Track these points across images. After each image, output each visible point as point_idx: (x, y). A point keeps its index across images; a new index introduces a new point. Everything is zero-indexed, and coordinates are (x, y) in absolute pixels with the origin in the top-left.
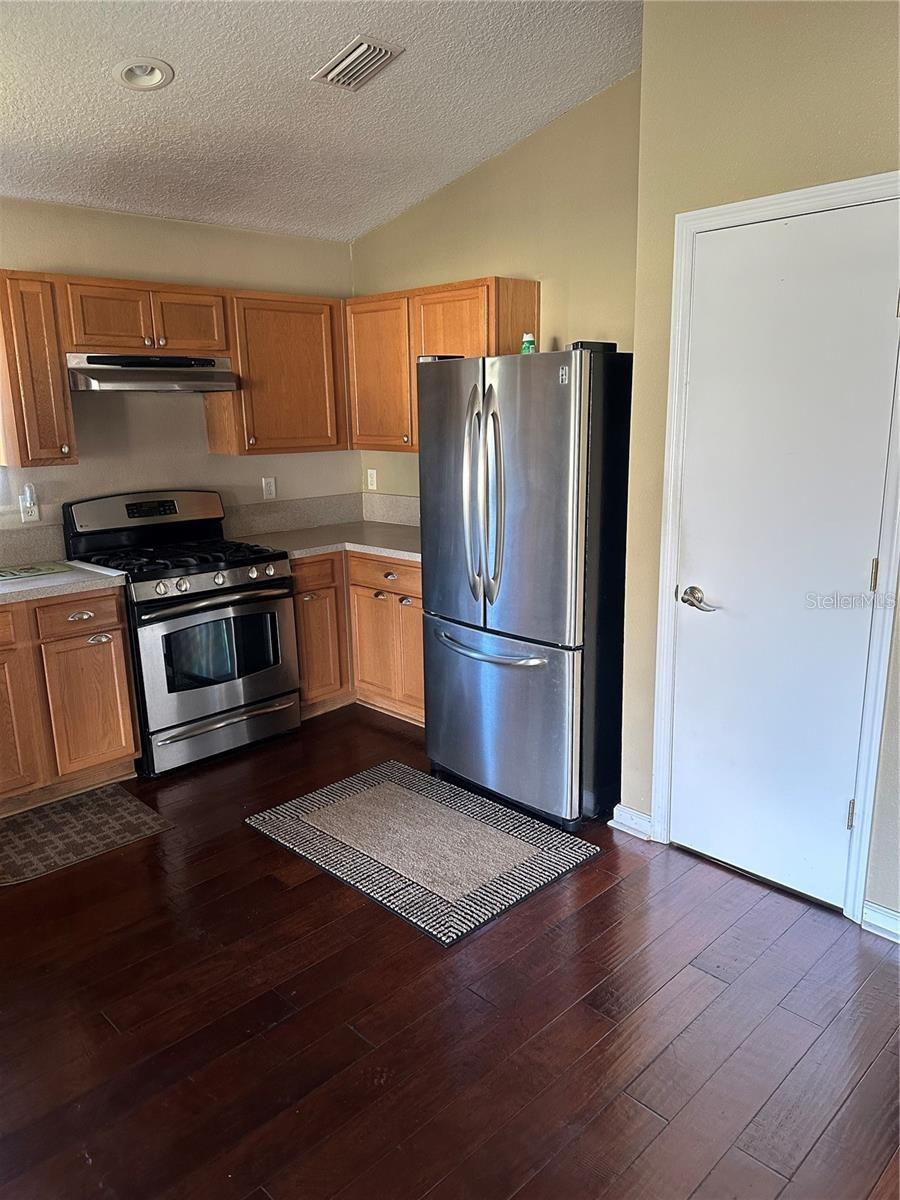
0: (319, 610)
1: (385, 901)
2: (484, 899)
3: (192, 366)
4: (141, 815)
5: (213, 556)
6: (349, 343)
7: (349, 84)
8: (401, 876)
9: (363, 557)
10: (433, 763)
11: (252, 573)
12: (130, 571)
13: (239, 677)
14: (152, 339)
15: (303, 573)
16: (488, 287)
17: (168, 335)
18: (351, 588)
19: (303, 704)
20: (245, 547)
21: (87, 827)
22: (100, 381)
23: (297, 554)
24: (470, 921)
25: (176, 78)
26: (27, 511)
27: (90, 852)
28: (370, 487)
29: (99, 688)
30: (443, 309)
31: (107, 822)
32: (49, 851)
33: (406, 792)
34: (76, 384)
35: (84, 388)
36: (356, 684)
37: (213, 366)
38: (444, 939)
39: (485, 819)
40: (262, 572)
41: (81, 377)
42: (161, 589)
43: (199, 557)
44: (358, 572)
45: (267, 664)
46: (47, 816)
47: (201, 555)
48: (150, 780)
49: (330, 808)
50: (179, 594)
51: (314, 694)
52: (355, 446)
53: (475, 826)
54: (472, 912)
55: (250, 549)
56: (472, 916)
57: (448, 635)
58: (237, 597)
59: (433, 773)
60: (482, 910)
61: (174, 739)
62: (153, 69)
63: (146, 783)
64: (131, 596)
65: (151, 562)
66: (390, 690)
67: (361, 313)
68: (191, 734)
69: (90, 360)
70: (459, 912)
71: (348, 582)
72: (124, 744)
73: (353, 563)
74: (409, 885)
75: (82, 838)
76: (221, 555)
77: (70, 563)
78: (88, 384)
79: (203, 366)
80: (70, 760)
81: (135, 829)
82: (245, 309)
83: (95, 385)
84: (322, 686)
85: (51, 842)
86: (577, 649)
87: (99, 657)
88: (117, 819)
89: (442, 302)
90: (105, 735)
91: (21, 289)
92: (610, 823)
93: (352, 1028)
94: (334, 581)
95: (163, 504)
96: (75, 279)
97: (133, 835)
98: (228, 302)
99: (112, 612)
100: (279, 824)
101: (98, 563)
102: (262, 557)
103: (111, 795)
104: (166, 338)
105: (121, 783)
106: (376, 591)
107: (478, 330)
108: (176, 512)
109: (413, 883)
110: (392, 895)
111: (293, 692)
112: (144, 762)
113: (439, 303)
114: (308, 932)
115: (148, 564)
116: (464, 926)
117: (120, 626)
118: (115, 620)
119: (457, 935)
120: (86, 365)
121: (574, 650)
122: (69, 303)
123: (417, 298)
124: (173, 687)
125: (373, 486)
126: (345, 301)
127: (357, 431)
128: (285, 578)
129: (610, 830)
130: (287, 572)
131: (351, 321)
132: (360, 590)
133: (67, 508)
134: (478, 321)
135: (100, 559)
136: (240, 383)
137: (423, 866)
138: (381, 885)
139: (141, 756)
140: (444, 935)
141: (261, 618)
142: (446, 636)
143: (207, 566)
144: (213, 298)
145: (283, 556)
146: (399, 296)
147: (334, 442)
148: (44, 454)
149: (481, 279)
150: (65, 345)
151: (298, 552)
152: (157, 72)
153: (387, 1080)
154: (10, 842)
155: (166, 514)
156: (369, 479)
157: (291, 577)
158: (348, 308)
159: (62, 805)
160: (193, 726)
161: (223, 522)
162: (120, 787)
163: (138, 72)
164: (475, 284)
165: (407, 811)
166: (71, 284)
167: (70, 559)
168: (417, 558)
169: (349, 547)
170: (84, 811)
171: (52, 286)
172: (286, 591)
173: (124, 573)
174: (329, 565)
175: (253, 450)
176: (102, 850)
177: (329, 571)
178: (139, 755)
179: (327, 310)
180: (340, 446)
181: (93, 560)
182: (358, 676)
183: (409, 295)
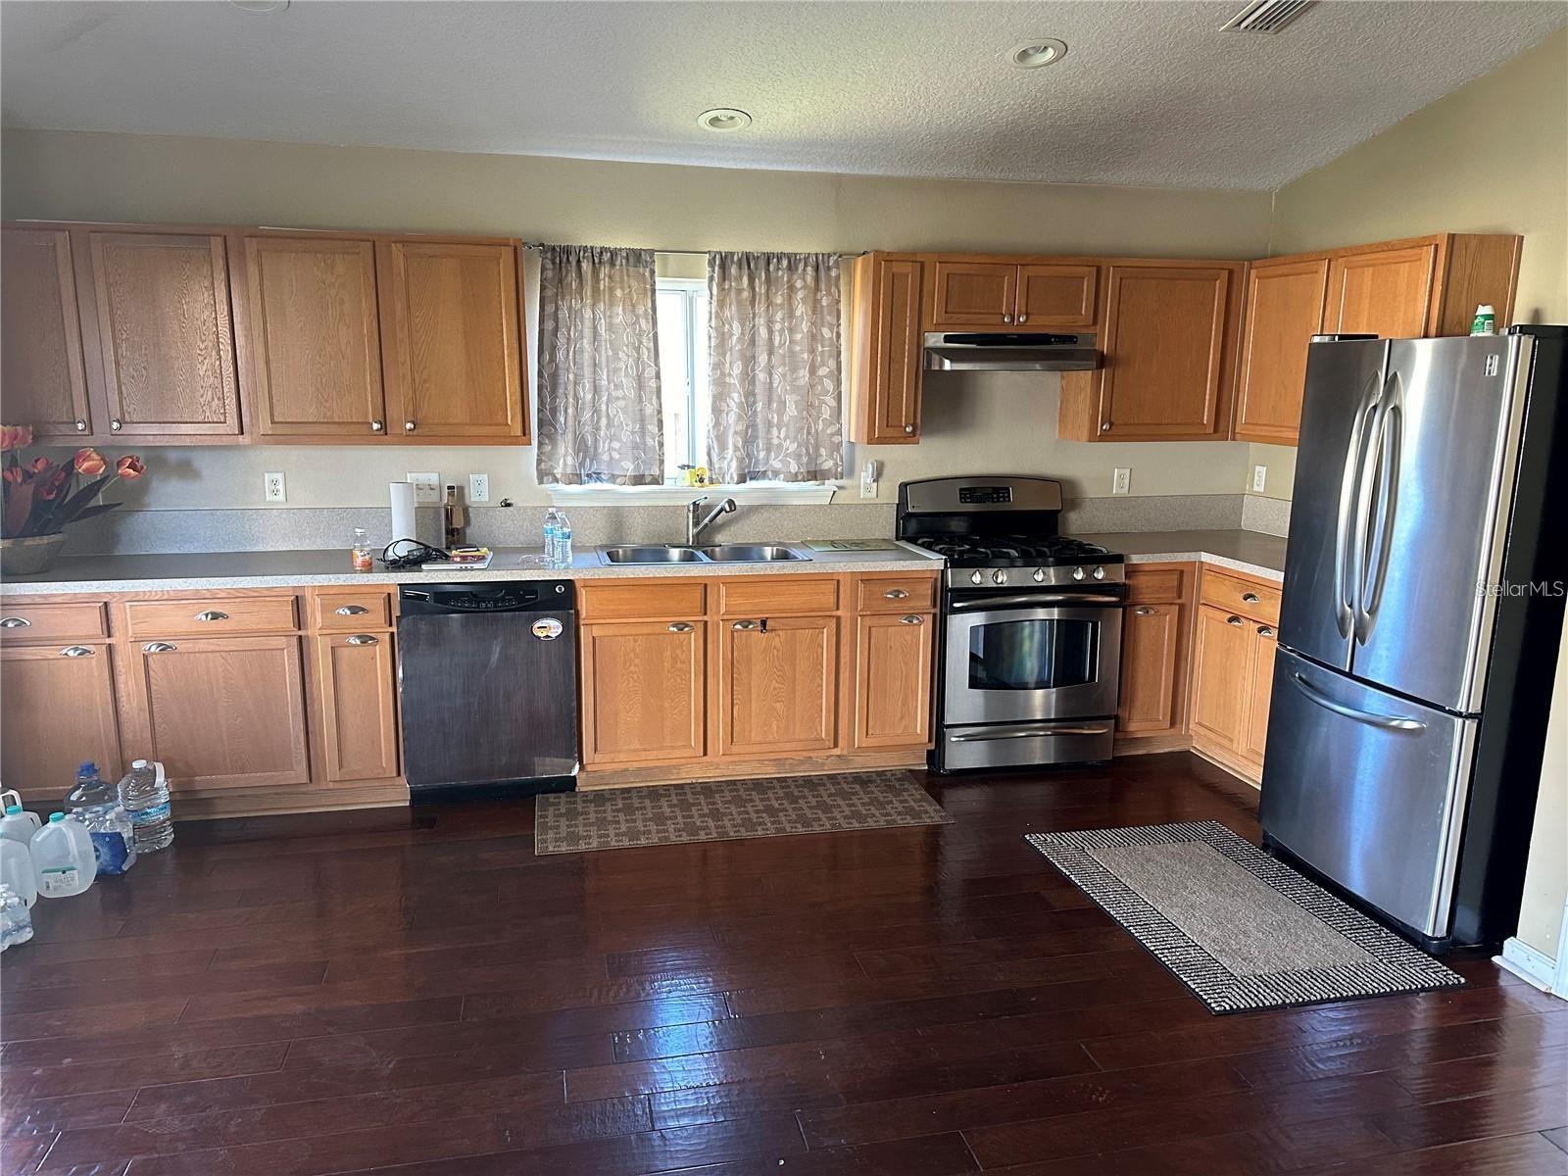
0: (1155, 630)
1: (1157, 952)
2: (1279, 985)
3: (1051, 343)
4: (924, 804)
5: (1036, 550)
6: (1249, 312)
7: (1268, 28)
8: (1184, 935)
9: (1220, 573)
10: (1265, 836)
11: (1078, 573)
12: (950, 556)
13: (1054, 687)
14: (1014, 315)
15: (1141, 581)
16: (1437, 246)
17: (1029, 311)
18: (1202, 608)
19: (1119, 736)
20: (1076, 545)
21: (873, 802)
22: (952, 361)
23: (1136, 559)
24: (1252, 999)
25: (1069, 52)
26: (868, 489)
27: (871, 824)
28: (1256, 488)
29: (904, 669)
30: (1373, 275)
31: (891, 802)
32: (836, 813)
33: (1221, 857)
34: (929, 364)
35: (937, 368)
36: (1191, 727)
37: (1075, 343)
38: (1213, 1005)
39: (1313, 909)
40: (1089, 574)
41: (936, 357)
42: (977, 578)
43: (1022, 550)
44: (1212, 590)
45: (1081, 680)
46: (839, 783)
47: (1023, 547)
48: (938, 774)
49: (1122, 849)
50: (995, 585)
51: (1136, 727)
52: (1238, 436)
53: (1298, 914)
54: (1259, 992)
55: (1081, 546)
56: (1256, 996)
57: (1304, 677)
58: (1061, 598)
59: (1265, 847)
60: (1272, 994)
61: (970, 738)
62: (1046, 48)
63: (937, 778)
64: (947, 582)
65: (973, 550)
66: (1231, 740)
67: (1268, 277)
68: (991, 736)
69: (947, 339)
70: (1242, 987)
71: (1198, 601)
72: (919, 731)
73: (1207, 577)
74: (1191, 946)
75: (867, 810)
76: (1045, 549)
77: (897, 543)
78: (941, 364)
79: (1064, 343)
80: (867, 734)
81: (916, 815)
82: (1121, 279)
83: (947, 365)
84: (1147, 720)
85: (839, 806)
86: (1470, 716)
87: (908, 638)
88: (901, 802)
89: (1373, 265)
90: (902, 718)
91: (894, 270)
92: (1496, 959)
93: (1084, 1047)
94: (1180, 597)
95: (996, 490)
96: (945, 255)
97: (913, 819)
98: (1104, 272)
99: (925, 596)
100: (1060, 849)
101: (923, 545)
102: (1090, 557)
103: (899, 780)
104: (1027, 314)
105: (911, 771)
106: (1230, 615)
107: (1415, 300)
108: (1009, 500)
109: (1197, 945)
110: (1168, 949)
111: (1109, 718)
112: (935, 756)
113: (1368, 266)
114: (1063, 953)
115: (969, 551)
116: (1243, 1001)
117: (933, 611)
118: (929, 603)
119: (1230, 1006)
120: (941, 344)
121: (1466, 717)
122: (936, 283)
123: (1340, 260)
124: (974, 683)
125: (1259, 488)
126: (1251, 264)
127: (1242, 418)
128: (1117, 585)
129: (1496, 971)
130: (1121, 579)
131: (1255, 286)
132: (1211, 612)
133: (904, 486)
134: (1417, 288)
135: (925, 542)
136: (1102, 361)
137: (1215, 933)
138: (1158, 936)
139: (933, 748)
140: (1215, 1002)
141: (1082, 626)
142: (1300, 678)
143: (1030, 560)
144: (1087, 268)
145: (1118, 559)
146: (1318, 256)
147: (1211, 430)
148: (890, 432)
149: (1429, 237)
150: (926, 325)
151: (1138, 556)
152: (1050, 49)
153: (1105, 1101)
154: (805, 797)
155: (998, 501)
156: (1256, 478)
157: (1125, 584)
158: (1253, 272)
159: (854, 778)
160: (996, 729)
161: (1059, 515)
162: (908, 773)
163: (1031, 52)
164: (1418, 244)
165: (1215, 876)
166: (940, 262)
167: (897, 539)
168: (1278, 577)
169: (1206, 557)
170: (872, 788)
171: (922, 264)
172: (1113, 599)
173: (944, 557)
174: (1176, 577)
175: (1105, 437)
176: (882, 824)
177: (1175, 583)
178: (932, 746)
179: (1225, 275)
180: (1217, 435)
181: (920, 542)
182: (1195, 717)
183: (1331, 256)
